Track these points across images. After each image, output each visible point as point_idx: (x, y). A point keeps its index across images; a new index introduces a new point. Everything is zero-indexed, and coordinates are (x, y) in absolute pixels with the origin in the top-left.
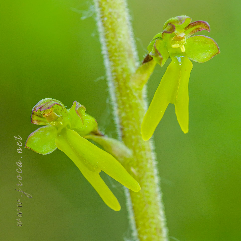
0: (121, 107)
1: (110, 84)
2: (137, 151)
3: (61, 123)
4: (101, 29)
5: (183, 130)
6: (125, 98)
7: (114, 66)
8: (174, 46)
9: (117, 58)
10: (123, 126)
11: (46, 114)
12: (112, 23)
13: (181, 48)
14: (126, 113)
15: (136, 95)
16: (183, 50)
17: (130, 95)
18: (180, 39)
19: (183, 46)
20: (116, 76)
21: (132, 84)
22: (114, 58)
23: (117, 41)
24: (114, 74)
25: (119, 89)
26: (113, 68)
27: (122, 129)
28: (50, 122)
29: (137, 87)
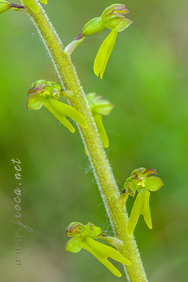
0: (114, 219)
1: (106, 207)
2: (126, 241)
3: (83, 234)
4: (96, 177)
5: (149, 227)
6: (115, 214)
7: (107, 197)
8: (138, 184)
9: (108, 193)
10: (116, 229)
11: (74, 231)
12: (102, 174)
13: (142, 185)
14: (117, 221)
15: (121, 211)
16: (144, 186)
17: (118, 211)
18: (141, 180)
19: (144, 184)
20: (108, 202)
21: (118, 205)
22: (106, 193)
23: (106, 183)
24: (107, 201)
25: (111, 209)
26: (106, 198)
27: (116, 230)
28: (77, 234)
29: (121, 206)
